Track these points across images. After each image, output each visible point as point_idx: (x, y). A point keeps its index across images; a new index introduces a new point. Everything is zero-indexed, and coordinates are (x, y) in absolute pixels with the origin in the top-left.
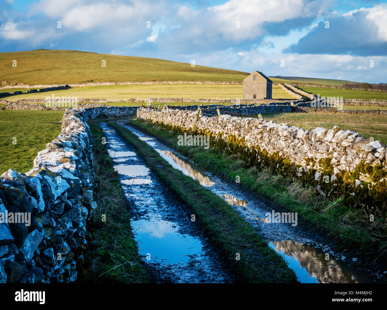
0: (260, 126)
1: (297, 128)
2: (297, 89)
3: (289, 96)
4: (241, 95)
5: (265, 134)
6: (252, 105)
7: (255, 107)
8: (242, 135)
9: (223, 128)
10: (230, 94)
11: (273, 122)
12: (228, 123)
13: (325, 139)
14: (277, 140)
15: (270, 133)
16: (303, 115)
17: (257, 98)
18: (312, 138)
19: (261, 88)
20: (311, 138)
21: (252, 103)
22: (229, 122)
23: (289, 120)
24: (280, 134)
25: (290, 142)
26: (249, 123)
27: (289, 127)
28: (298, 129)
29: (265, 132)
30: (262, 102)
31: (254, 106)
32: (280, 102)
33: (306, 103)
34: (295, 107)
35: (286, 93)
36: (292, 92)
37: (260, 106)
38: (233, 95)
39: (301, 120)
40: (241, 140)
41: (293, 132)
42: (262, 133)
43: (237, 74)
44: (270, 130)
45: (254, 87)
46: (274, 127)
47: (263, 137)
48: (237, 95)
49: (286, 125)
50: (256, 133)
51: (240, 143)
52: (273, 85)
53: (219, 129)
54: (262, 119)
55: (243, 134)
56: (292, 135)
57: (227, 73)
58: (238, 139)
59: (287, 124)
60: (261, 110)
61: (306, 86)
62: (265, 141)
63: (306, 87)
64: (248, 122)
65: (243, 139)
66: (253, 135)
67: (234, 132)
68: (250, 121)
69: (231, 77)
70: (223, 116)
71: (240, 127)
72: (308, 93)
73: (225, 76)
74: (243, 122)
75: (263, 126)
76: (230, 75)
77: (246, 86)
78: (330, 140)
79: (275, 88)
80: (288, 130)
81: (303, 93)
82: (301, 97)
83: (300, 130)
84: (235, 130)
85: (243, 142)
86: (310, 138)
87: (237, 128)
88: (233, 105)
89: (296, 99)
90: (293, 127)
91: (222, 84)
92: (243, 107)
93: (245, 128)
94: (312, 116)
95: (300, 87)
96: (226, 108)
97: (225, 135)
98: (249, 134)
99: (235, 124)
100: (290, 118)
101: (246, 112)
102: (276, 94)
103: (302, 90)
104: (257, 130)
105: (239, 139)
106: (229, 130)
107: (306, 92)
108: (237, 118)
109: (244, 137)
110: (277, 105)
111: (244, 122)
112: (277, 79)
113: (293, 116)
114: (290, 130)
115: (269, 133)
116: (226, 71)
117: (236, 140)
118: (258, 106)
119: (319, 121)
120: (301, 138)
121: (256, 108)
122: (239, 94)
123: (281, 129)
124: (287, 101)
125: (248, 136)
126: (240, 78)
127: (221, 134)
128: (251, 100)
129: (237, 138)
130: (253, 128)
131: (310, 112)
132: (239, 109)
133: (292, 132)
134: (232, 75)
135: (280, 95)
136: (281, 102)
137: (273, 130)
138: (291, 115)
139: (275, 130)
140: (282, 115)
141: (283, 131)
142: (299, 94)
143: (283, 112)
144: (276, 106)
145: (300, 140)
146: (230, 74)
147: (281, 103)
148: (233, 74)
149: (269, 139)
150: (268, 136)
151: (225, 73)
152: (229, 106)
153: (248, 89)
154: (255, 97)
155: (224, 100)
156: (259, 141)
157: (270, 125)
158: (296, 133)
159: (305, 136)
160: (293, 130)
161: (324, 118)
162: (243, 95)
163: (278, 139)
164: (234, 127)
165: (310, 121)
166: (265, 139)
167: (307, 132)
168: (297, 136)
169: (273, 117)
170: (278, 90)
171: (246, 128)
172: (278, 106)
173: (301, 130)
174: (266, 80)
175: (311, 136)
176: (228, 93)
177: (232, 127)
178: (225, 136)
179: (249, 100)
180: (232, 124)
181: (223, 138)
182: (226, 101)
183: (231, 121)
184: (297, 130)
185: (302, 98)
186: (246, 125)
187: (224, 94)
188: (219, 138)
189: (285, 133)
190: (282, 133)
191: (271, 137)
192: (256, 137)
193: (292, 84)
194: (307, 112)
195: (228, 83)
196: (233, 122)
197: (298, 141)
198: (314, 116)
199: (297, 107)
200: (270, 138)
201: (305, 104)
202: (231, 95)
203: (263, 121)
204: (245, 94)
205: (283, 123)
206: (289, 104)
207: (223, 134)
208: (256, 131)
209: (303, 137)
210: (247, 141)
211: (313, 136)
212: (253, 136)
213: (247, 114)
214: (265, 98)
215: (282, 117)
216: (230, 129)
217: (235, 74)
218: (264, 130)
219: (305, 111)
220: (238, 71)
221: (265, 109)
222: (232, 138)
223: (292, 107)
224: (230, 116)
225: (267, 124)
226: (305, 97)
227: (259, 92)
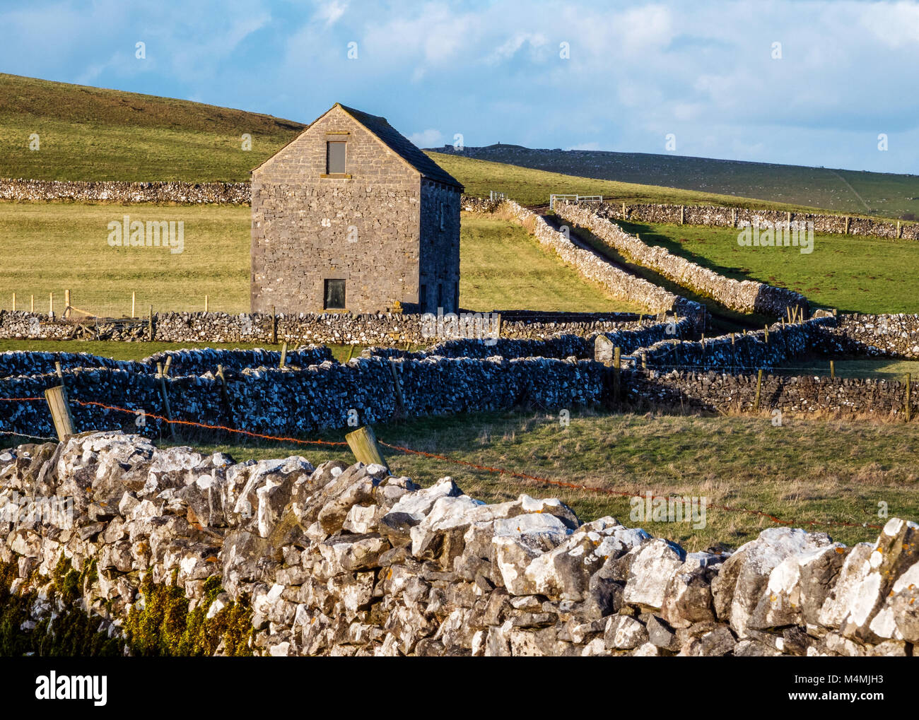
0: (361, 518)
1: (629, 536)
2: (637, 240)
3: (586, 290)
4: (232, 284)
5: (398, 580)
6: (310, 357)
7: (336, 369)
8: (231, 586)
9: (90, 530)
10: (157, 275)
11: (456, 492)
12: (126, 495)
13: (825, 618)
14: (484, 620)
15: (435, 567)
16: (683, 432)
17: (355, 303)
18: (736, 606)
19: (381, 235)
20: (727, 609)
21: (313, 339)
22: (135, 487)
23: (584, 468)
24: (509, 575)
25: (578, 639)
26: (279, 499)
27: (571, 527)
28: (636, 540)
29: (401, 563)
30: (392, 336)
31: (327, 364)
32: (519, 333)
33: (705, 341)
34: (626, 374)
35: (561, 273)
36: (607, 266)
37: (372, 363)
38: (174, 284)
39: (671, 466)
40: (222, 622)
41: (599, 563)
42: (377, 570)
43: (201, 130)
44: (436, 543)
45: (326, 223)
46: (464, 529)
47: (379, 599)
48: (200, 283)
49: (547, 510)
50: (330, 572)
51: (214, 642)
52: (469, 208)
53: (64, 538)
54: (375, 468)
55: (234, 576)
56: (593, 583)
57: (133, 122)
58: (201, 613)
59: (553, 502)
60: (381, 397)
61: (707, 218)
62: (397, 627)
63: (701, 230)
64: (270, 485)
65: (241, 613)
66: (308, 587)
67: (169, 560)
68: (288, 480)
69: (162, 151)
70: (93, 442)
71: (219, 526)
72: (720, 271)
73: (113, 139)
74: (239, 488)
75: (386, 520)
76: (151, 133)
77: (272, 214)
78: (860, 623)
79: (485, 234)
80: (560, 550)
81: (682, 270)
82: (670, 299)
83: (649, 548)
84: (181, 546)
85: (237, 635)
86: (719, 605)
87: (197, 535)
88: (177, 359)
89: (634, 318)
90: (598, 524)
91: (91, 203)
92: (246, 371)
93: (256, 531)
94: (751, 439)
95: (661, 230)
96: (123, 382)
97: (104, 586)
98: (284, 576)
99: (176, 504)
100: (593, 455)
101: (266, 406)
102: (488, 274)
103: (676, 249)
104: (340, 549)
105: (210, 615)
106: (135, 549)
107: (703, 262)
108: (195, 461)
109: (246, 600)
110: (497, 359)
111: (248, 488)
112: (498, 171)
113: (611, 438)
114: (580, 551)
115: (424, 571)
116: (124, 102)
117: (190, 622)
118: (354, 361)
119: (795, 476)
120: (658, 604)
121: (341, 380)
122: (217, 275)
123: (510, 542)
124: (573, 329)
125: (277, 589)
126: (224, 156)
127: (75, 576)
128: (309, 318)
129: (192, 608)
130: (313, 531)
131: (734, 412)
132: (216, 385)
133: (587, 561)
134: (165, 134)
135: (520, 282)
136: (525, 337)
137: (459, 546)
138: (595, 428)
139: (471, 550)
140: (531, 427)
141: (530, 557)
142: (656, 278)
143: (542, 408)
144: (488, 365)
145: (652, 623)
146: (156, 124)
147: (523, 343)
148: (174, 125)
149: (429, 618)
150: (417, 589)
151: (120, 122)
152: (145, 360)
153: (285, 236)
154: (334, 295)
155: (108, 321)
156: (357, 629)
157: (437, 513)
158: (623, 570)
159: (682, 589)
160: (602, 550)
161: (834, 455)
162: (246, 283)
163: (494, 610)
164: (171, 522)
165: (731, 472)
166: (402, 614)
167: (694, 561)
168: (627, 590)
169: (471, 447)
170: (507, 247)
171: (263, 529)
172: (506, 368)
173: (657, 547)
174: (416, 174)
175: (729, 592)
176: (134, 268)
177: (159, 522)
178: (104, 594)
179: (293, 322)
180: (157, 502)
181: (87, 601)
182: (119, 325)
183: (152, 481)
184: (624, 551)
185: (677, 309)
186: (260, 513)
187: (111, 276)
188: (61, 604)
189: (543, 570)
190: (522, 573)
191: (441, 596)
192: (331, 600)
193: (603, 205)
194: (709, 412)
195: (138, 197)
196: (168, 484)
197: (636, 627)
198: (761, 437)
199: (641, 375)
200: (433, 607)
201: (696, 350)
202: (160, 285)
203: (379, 480)
204: (260, 277)
205: (524, 499)
206: (586, 348)
207: (94, 579)
208: (334, 555)
209: (673, 602)
210: (265, 626)
211: (737, 592)
212: (310, 594)
213: (279, 421)
214: (408, 308)
215: (532, 444)
216: (143, 537)
217: (188, 128)
218: (387, 546)
219: (695, 406)
220: (207, 109)
221: (410, 386)
222: (159, 608)
223: (606, 375)
224: (145, 444)
225: (410, 504)
226: (697, 298)
227: (367, 260)
